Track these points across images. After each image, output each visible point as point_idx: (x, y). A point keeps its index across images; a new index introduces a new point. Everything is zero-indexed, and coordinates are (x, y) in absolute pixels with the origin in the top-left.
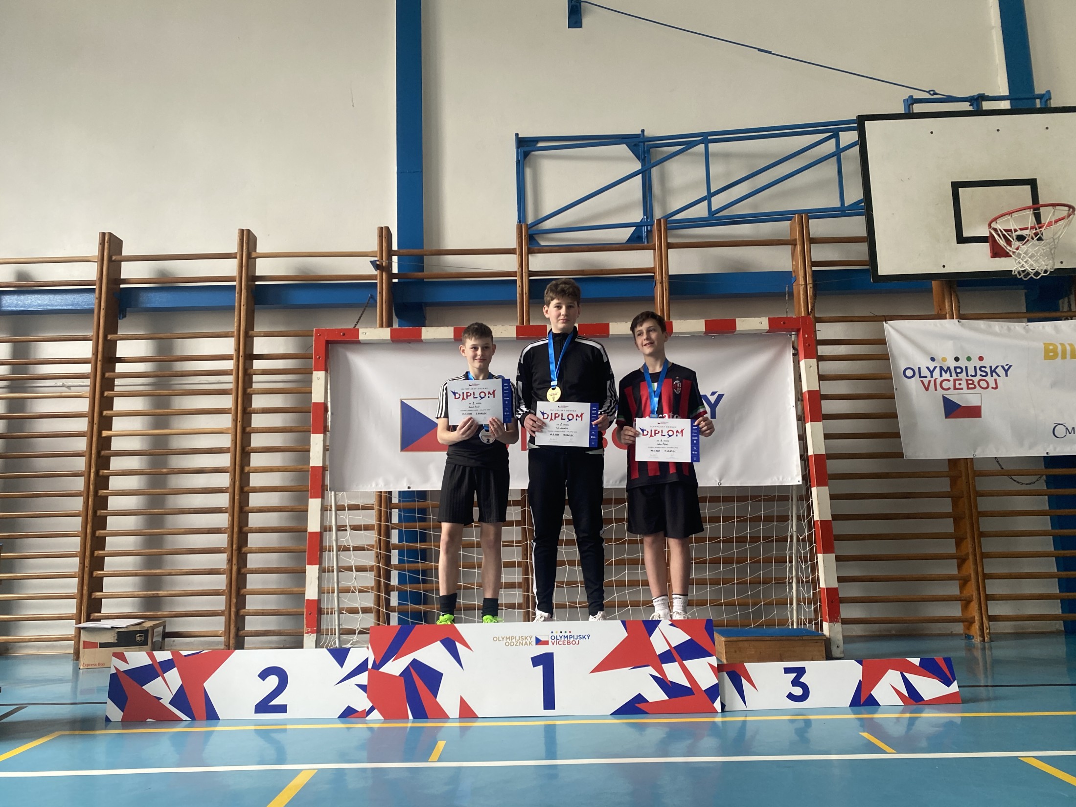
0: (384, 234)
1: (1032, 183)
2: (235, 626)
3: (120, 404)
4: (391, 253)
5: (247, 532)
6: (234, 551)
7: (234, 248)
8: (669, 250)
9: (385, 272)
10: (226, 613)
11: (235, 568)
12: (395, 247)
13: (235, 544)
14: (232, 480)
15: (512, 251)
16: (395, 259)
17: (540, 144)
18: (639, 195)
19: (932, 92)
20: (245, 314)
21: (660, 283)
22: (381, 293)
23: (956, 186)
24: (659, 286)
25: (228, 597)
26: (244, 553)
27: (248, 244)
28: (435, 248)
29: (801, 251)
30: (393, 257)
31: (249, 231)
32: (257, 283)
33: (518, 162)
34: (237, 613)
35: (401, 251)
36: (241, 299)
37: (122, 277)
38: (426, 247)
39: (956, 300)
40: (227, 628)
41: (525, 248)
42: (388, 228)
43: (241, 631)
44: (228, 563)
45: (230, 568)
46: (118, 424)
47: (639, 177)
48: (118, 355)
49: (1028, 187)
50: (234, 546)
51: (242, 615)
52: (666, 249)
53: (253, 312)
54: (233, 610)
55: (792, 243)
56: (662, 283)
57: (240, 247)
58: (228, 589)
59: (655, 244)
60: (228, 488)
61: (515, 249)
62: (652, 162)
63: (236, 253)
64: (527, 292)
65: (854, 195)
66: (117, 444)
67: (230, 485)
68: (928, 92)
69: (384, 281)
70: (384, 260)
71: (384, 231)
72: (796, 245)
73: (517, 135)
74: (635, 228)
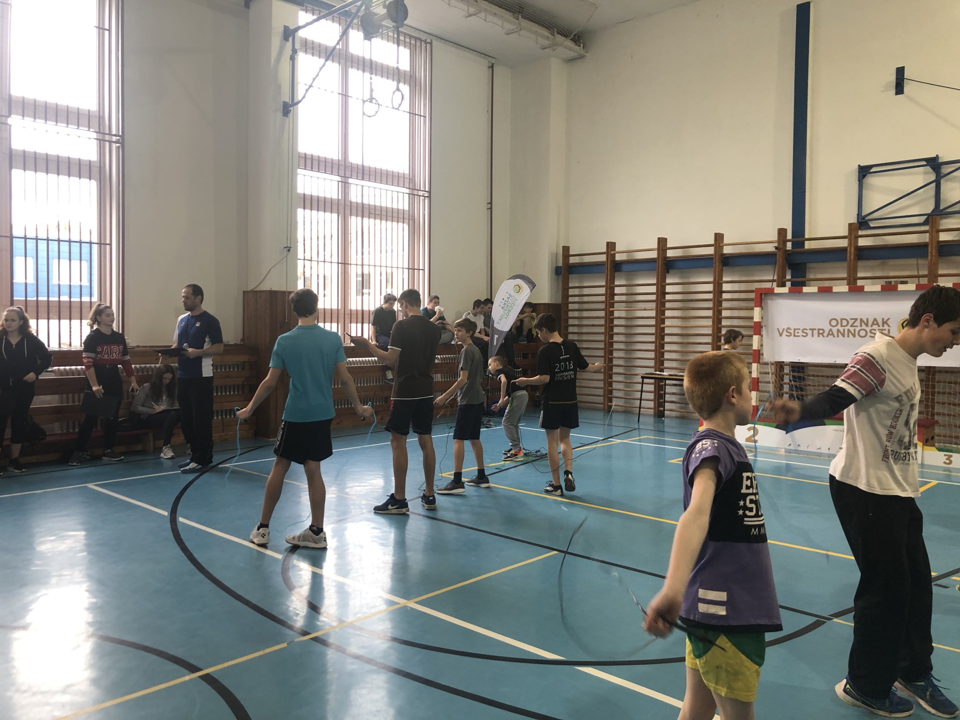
0: (782, 232)
3: (668, 313)
4: (786, 241)
7: (713, 242)
8: (938, 233)
9: (783, 249)
15: (845, 237)
16: (788, 244)
17: (873, 170)
18: (933, 192)
20: (718, 271)
21: (930, 253)
22: (779, 260)
27: (719, 239)
31: (720, 234)
32: (724, 256)
33: (859, 181)
35: (792, 239)
36: (716, 265)
37: (667, 256)
41: (853, 236)
42: (785, 229)
46: (668, 322)
47: (934, 185)
48: (666, 291)
52: (935, 233)
53: (722, 270)
57: (715, 241)
59: (929, 230)
61: (847, 236)
62: (941, 176)
63: (713, 244)
64: (854, 259)
66: (667, 331)
69: (782, 254)
70: (781, 245)
71: (782, 230)
73: (859, 165)
74: (926, 217)
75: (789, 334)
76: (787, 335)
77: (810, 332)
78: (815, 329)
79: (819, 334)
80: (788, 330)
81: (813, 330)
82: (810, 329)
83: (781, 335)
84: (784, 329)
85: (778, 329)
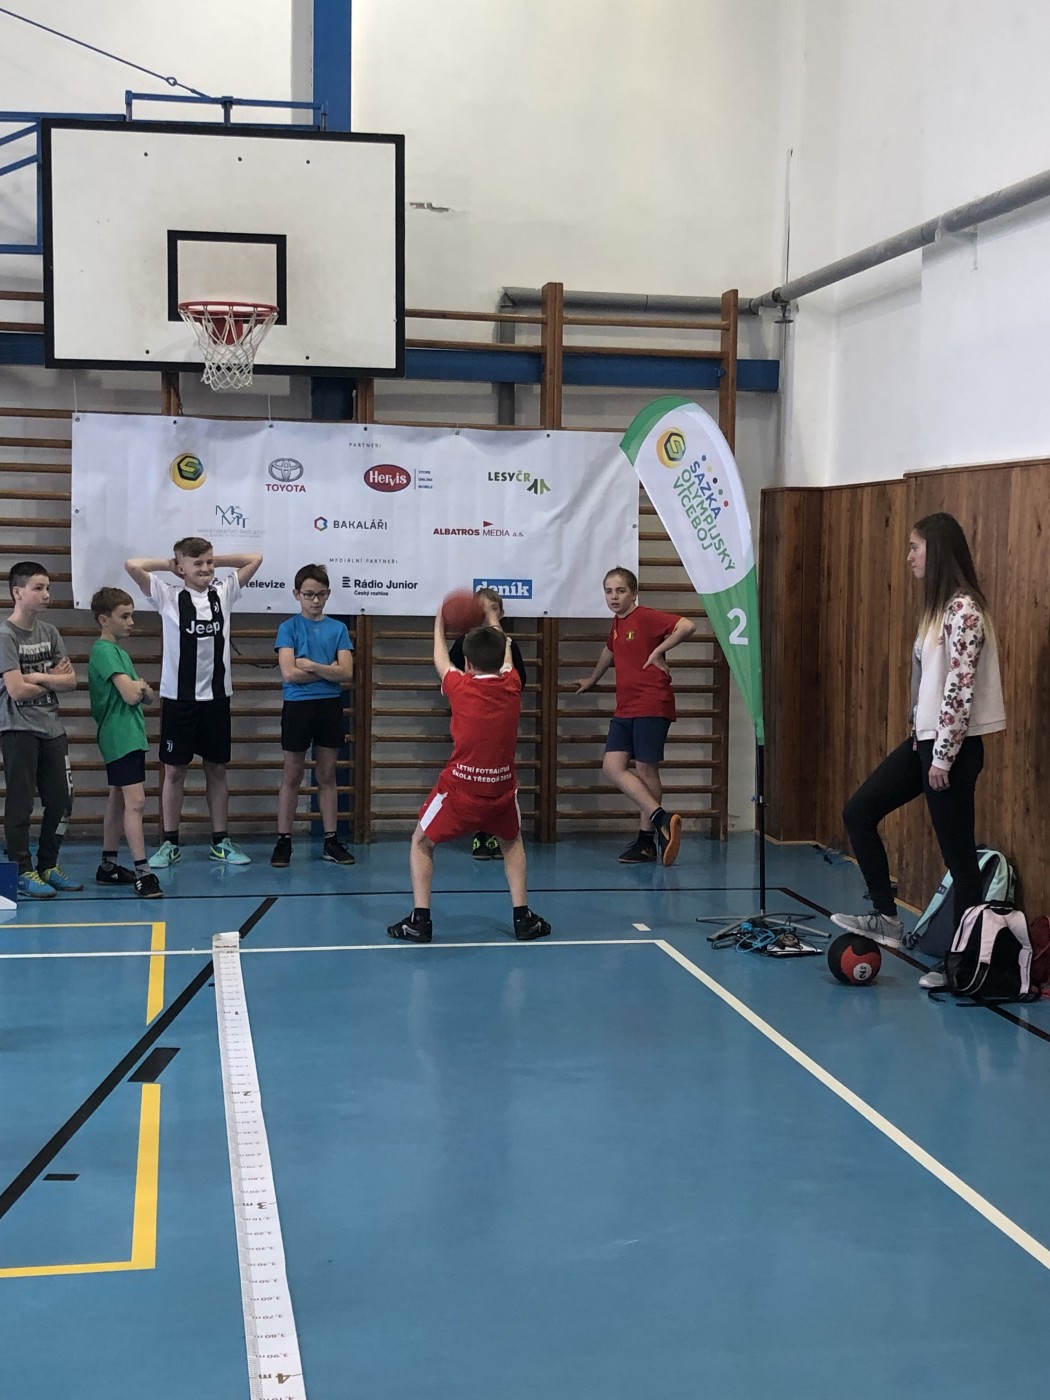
1: (280, 241)
19: (171, 81)
23: (174, 237)
49: (273, 247)
68: (167, 80)
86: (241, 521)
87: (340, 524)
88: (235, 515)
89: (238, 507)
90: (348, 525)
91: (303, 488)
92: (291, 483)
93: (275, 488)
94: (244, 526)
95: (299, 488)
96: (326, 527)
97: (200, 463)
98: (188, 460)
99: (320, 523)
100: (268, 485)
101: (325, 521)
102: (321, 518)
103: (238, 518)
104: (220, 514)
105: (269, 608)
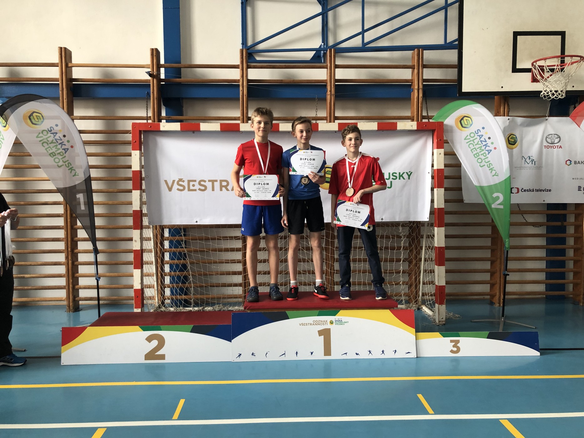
0: (155, 53)
1: (562, 34)
2: (73, 295)
4: (159, 66)
5: (77, 240)
6: (69, 252)
8: (336, 69)
9: (156, 78)
10: (67, 287)
11: (70, 262)
12: (162, 62)
13: (70, 248)
14: (65, 209)
15: (237, 67)
16: (162, 70)
20: (66, 104)
21: (330, 91)
22: (153, 93)
23: (516, 34)
24: (329, 93)
25: (67, 279)
26: (75, 253)
27: (65, 57)
28: (188, 63)
29: (417, 73)
30: (161, 69)
31: (65, 48)
32: (74, 83)
33: (242, 3)
34: (73, 288)
35: (166, 65)
36: (64, 93)
38: (183, 62)
39: (508, 107)
40: (68, 296)
41: (245, 65)
42: (157, 50)
43: (77, 297)
44: (66, 259)
45: (67, 262)
47: (320, 17)
49: (560, 37)
50: (69, 249)
51: (77, 289)
52: (334, 69)
53: (73, 102)
54: (71, 286)
55: (412, 67)
56: (331, 91)
57: (61, 59)
58: (67, 274)
59: (327, 65)
60: (63, 214)
61: (239, 65)
62: (328, 8)
63: (58, 63)
64: (246, 94)
65: (453, 35)
67: (64, 212)
69: (155, 85)
70: (155, 71)
71: (154, 51)
72: (414, 68)
75: (182, 188)
76: (178, 189)
77: (209, 185)
78: (216, 181)
79: (221, 187)
80: (181, 183)
81: (213, 181)
82: (209, 181)
83: (170, 189)
84: (174, 181)
85: (166, 181)
86: (533, 162)
87: (577, 163)
88: (531, 160)
89: (532, 156)
90: (581, 163)
91: (561, 147)
92: (556, 145)
93: (548, 147)
94: (535, 165)
95: (559, 147)
96: (571, 164)
97: (516, 138)
98: (512, 136)
99: (568, 163)
100: (545, 146)
101: (571, 161)
102: (569, 160)
103: (532, 161)
104: (524, 159)
105: (544, 201)
